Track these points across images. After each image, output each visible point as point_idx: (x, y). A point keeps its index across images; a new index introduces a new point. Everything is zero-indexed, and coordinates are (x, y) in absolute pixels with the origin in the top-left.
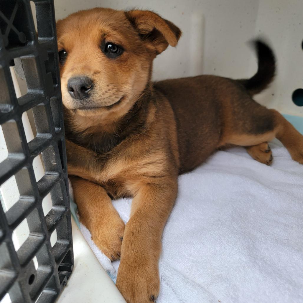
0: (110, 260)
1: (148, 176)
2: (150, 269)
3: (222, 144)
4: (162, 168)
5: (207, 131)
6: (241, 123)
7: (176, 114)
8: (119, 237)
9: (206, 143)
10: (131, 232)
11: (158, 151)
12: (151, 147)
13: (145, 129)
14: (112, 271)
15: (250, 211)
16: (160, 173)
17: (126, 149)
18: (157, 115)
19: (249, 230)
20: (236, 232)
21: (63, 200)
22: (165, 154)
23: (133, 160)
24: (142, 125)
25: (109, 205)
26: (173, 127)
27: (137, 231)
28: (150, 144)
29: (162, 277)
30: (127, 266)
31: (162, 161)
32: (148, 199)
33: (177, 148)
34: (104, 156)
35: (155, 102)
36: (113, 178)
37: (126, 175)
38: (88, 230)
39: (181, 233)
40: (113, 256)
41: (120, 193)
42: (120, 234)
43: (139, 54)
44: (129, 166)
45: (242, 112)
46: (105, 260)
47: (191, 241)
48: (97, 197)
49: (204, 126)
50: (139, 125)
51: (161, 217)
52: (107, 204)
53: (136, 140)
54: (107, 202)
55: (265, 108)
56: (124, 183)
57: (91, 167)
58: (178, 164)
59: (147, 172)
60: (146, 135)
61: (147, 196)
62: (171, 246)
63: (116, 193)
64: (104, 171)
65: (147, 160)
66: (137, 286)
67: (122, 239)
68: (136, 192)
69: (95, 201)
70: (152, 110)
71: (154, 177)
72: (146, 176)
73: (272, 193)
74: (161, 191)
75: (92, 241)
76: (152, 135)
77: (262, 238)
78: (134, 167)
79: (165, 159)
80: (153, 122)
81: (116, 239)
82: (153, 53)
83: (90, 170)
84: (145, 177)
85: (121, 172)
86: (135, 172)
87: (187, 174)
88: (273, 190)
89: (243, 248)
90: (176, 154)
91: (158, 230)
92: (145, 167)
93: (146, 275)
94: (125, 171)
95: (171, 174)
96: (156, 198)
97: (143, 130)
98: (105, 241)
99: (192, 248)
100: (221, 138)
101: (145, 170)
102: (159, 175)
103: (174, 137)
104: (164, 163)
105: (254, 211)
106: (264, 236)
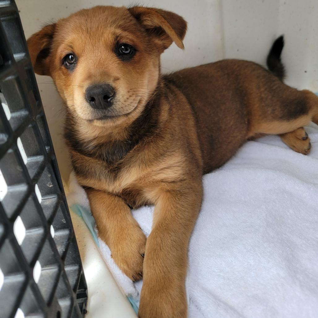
0: (132, 281)
1: (166, 182)
2: (175, 293)
3: (251, 134)
4: (180, 172)
5: (232, 123)
6: (270, 110)
7: (193, 108)
8: (139, 253)
9: (232, 137)
10: (152, 249)
11: (173, 153)
12: (165, 149)
13: (158, 129)
14: (134, 295)
15: (286, 212)
16: (179, 177)
17: (139, 154)
18: (170, 113)
19: (287, 236)
20: (272, 239)
21: (65, 222)
22: (183, 155)
23: (147, 166)
24: (155, 125)
25: (127, 216)
26: (191, 122)
27: (159, 247)
28: (164, 146)
29: (190, 299)
30: (150, 290)
31: (180, 163)
32: (169, 208)
33: (198, 146)
34: (115, 166)
35: (167, 98)
36: (128, 187)
37: (141, 183)
38: (107, 247)
39: (210, 243)
40: (134, 276)
41: (139, 202)
42: (141, 250)
43: (150, 52)
44: (144, 173)
45: (270, 97)
46: (125, 281)
47: (221, 254)
48: (114, 209)
49: (228, 118)
50: (152, 126)
51: (185, 227)
52: (125, 216)
53: (149, 143)
54: (125, 214)
55: (296, 90)
56: (142, 191)
57: (102, 178)
58: (201, 163)
59: (164, 179)
60: (160, 136)
61: (168, 205)
62: (199, 260)
63: (134, 203)
64: (117, 181)
65: (163, 165)
66: (161, 313)
67: (143, 256)
68: (156, 200)
69: (112, 214)
70: (164, 107)
71: (174, 182)
72: (164, 182)
73: (312, 189)
74: (183, 197)
75: (112, 259)
76: (165, 136)
77: (303, 246)
78: (150, 174)
79: (184, 160)
80: (167, 121)
81: (137, 256)
82: (161, 48)
83: (102, 181)
84: (163, 184)
85: (136, 181)
86: (151, 179)
87: (214, 172)
88: (312, 185)
89: (280, 260)
90: (198, 153)
91: (183, 244)
92: (161, 173)
93: (171, 300)
94: (140, 179)
95: (193, 176)
96: (178, 206)
97: (157, 130)
98: (125, 259)
99: (223, 262)
100: (248, 129)
101: (162, 176)
102: (178, 180)
103: (192, 134)
104: (182, 166)
105: (291, 211)
106: (305, 242)
